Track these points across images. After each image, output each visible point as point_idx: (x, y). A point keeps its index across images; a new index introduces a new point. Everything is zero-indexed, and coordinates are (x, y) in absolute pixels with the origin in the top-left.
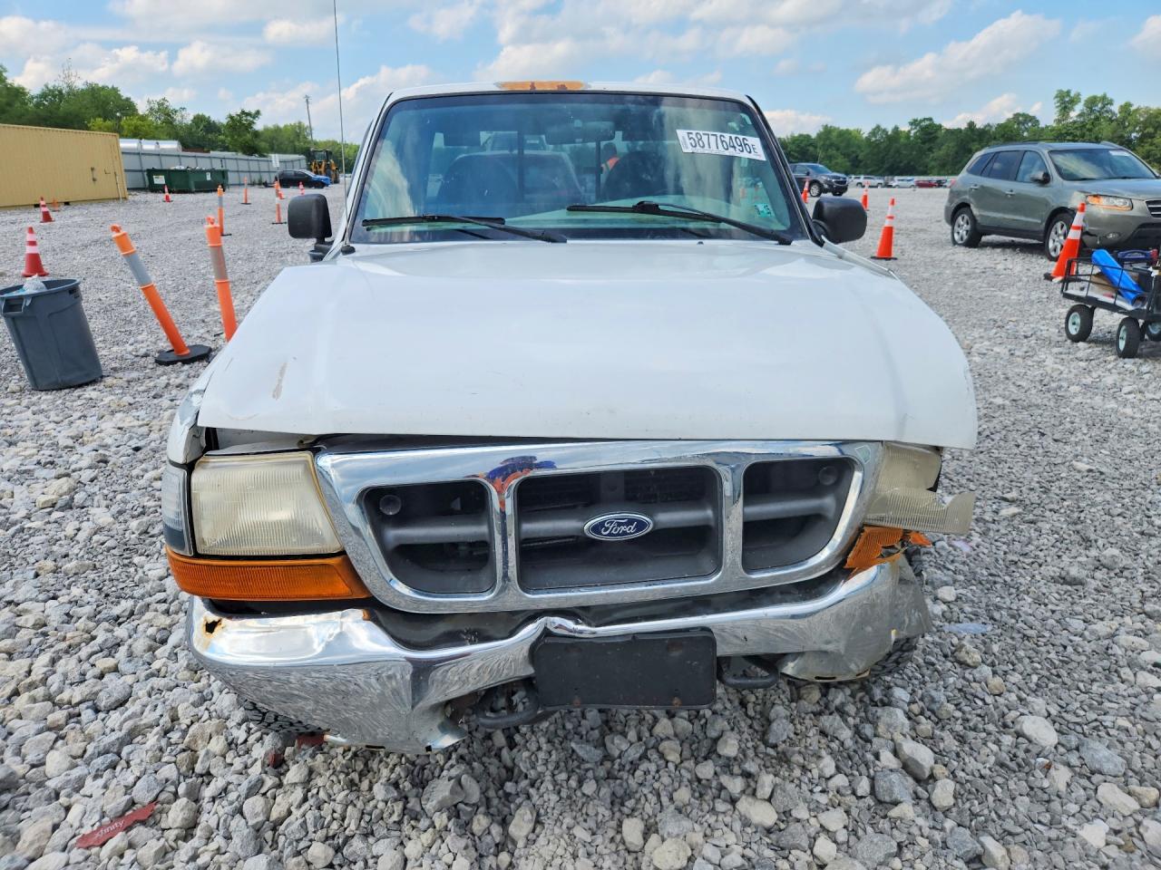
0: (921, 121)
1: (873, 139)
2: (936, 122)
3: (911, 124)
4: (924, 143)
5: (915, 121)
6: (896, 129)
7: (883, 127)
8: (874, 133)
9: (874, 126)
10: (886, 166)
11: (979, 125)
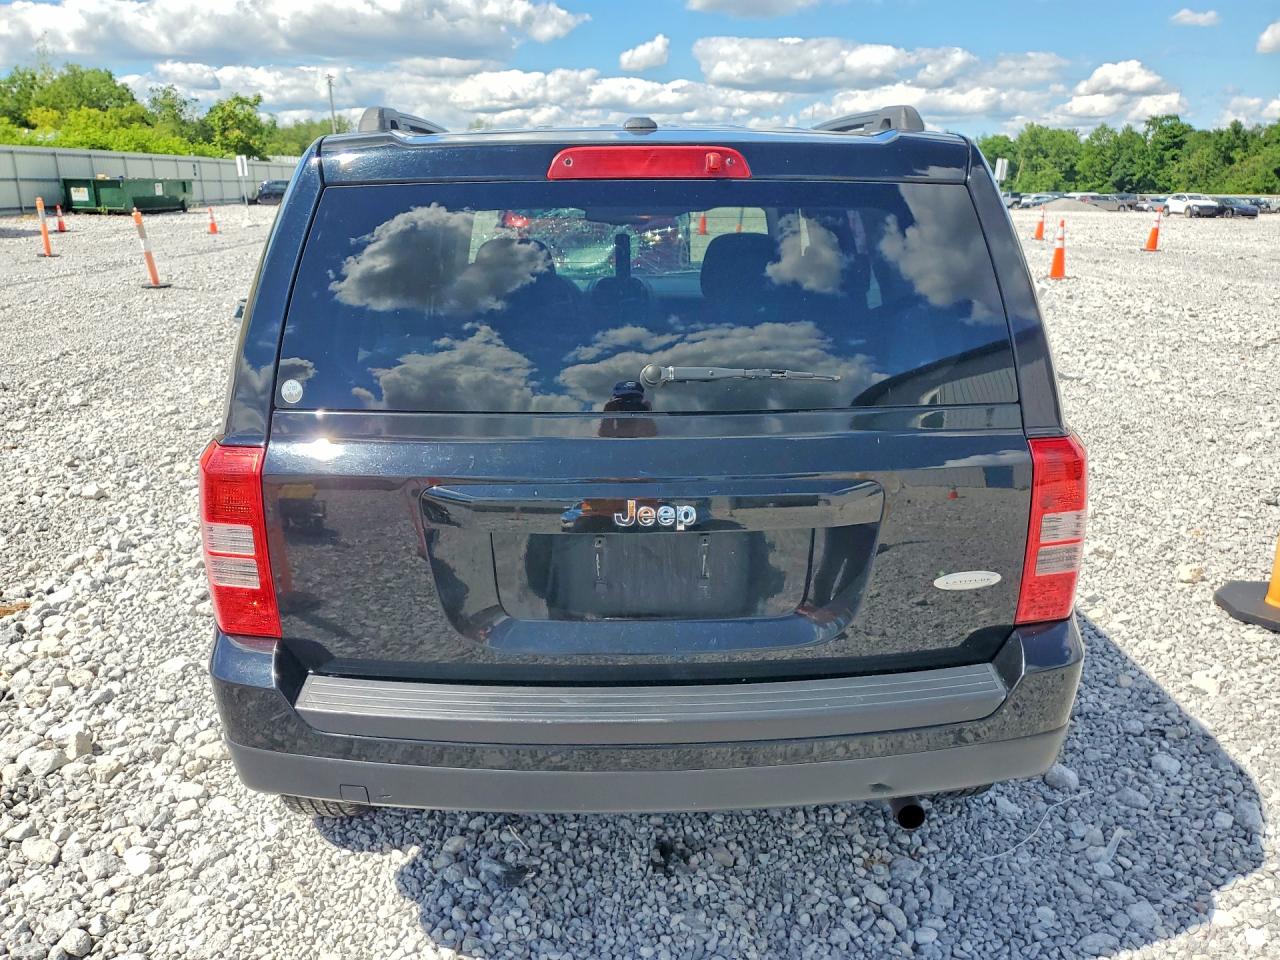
0: (1162, 120)
1: (1096, 143)
2: (1184, 121)
3: (1148, 123)
4: (1166, 149)
5: (1155, 119)
6: (1129, 131)
7: (1110, 127)
8: (1097, 136)
9: (1098, 126)
10: (1114, 178)
11: (1247, 126)
